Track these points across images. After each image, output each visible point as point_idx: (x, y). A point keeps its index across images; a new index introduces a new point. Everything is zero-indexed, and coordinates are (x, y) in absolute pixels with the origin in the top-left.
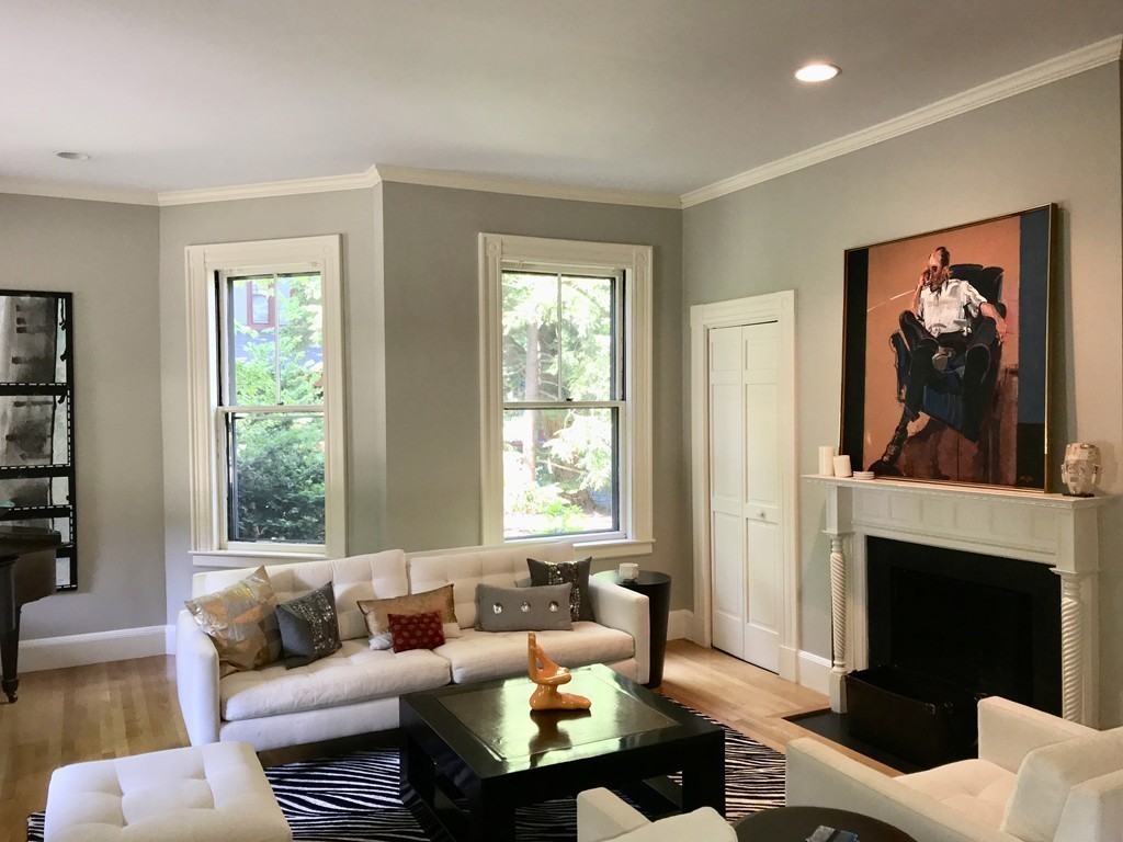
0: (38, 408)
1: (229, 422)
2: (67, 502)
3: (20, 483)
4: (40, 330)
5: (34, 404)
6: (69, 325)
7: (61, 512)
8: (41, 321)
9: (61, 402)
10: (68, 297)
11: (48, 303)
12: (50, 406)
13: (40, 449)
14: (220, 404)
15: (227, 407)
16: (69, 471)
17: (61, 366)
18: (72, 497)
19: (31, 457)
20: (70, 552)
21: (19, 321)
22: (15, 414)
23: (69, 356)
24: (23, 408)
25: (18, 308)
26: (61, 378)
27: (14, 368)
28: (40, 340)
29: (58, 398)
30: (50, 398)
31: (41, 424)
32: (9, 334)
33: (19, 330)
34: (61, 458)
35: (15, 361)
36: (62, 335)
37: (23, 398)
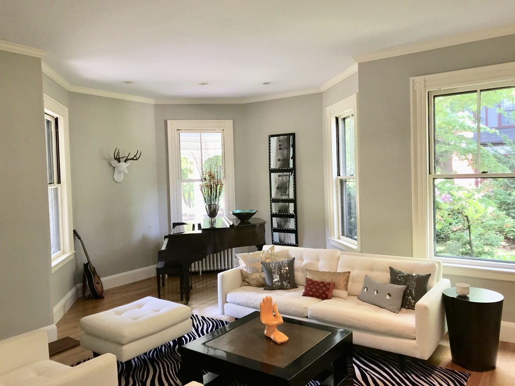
0: (285, 177)
1: (342, 182)
2: (293, 213)
3: (281, 204)
4: (285, 148)
5: (284, 176)
6: (294, 146)
7: (291, 216)
8: (286, 145)
9: (291, 175)
10: (294, 135)
11: (288, 138)
12: (288, 176)
13: (286, 192)
14: (339, 175)
15: (342, 176)
16: (294, 201)
17: (291, 161)
18: (295, 211)
19: (283, 195)
20: (295, 231)
21: (280, 145)
22: (279, 179)
23: (294, 157)
24: (281, 177)
25: (279, 141)
26: (291, 166)
27: (279, 162)
28: (285, 152)
29: (290, 173)
30: (288, 173)
31: (285, 184)
32: (277, 150)
33: (280, 149)
34: (291, 196)
35: (279, 160)
36: (291, 149)
37: (281, 174)
